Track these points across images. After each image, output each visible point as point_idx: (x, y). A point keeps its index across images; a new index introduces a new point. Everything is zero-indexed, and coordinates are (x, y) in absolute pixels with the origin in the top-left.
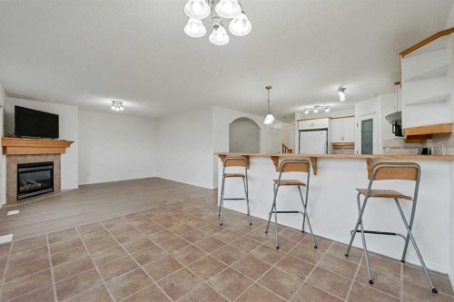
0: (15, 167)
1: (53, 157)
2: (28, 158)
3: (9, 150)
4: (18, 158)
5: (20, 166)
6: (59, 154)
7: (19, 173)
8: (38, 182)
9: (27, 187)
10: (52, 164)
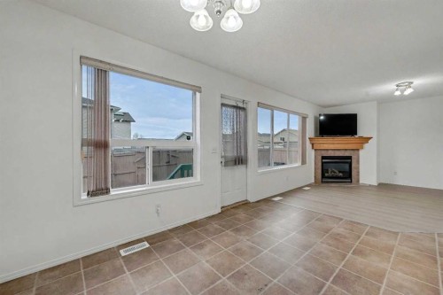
0: (320, 158)
1: (352, 152)
2: (330, 152)
3: (316, 147)
4: (323, 152)
5: (323, 158)
6: (358, 150)
7: (323, 163)
8: (340, 172)
9: (330, 174)
10: (350, 158)
